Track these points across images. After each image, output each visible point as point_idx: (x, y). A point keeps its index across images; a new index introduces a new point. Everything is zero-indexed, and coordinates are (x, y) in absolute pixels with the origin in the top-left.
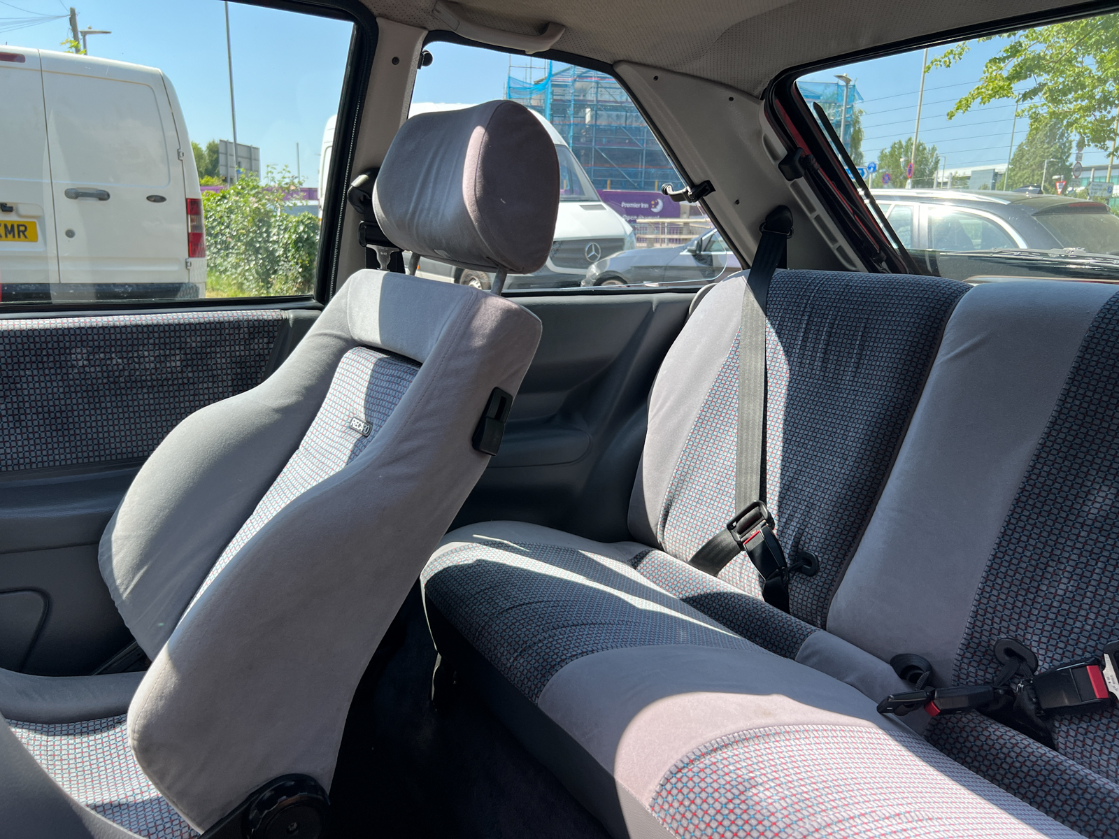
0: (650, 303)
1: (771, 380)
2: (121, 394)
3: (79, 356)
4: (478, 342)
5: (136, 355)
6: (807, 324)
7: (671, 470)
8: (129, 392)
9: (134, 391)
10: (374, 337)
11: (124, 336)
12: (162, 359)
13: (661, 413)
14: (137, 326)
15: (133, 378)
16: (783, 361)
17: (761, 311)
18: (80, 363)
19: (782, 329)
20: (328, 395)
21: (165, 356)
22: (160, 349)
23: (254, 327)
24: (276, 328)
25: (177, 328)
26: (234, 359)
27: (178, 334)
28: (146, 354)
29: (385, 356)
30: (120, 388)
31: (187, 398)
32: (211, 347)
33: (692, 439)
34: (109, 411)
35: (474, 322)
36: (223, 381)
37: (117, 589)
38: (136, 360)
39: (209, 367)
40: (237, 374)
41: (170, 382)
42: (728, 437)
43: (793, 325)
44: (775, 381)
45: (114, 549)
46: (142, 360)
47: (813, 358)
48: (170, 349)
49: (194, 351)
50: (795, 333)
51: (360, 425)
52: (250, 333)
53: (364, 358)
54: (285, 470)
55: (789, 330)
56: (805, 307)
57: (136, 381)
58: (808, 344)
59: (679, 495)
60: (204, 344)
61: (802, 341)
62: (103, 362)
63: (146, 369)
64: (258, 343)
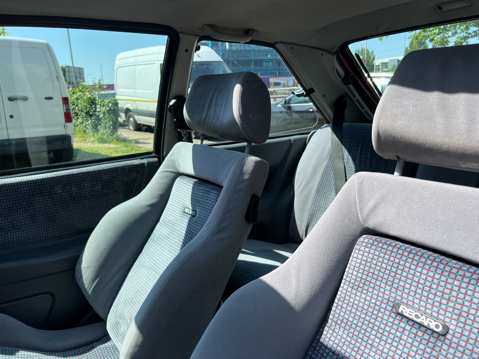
0: (290, 141)
1: (347, 172)
2: (77, 203)
3: (58, 189)
4: (246, 177)
5: (82, 186)
6: (361, 148)
7: (307, 212)
8: (80, 202)
9: (82, 201)
10: (192, 172)
11: (77, 178)
12: (93, 186)
13: (301, 188)
14: (82, 173)
15: (81, 196)
16: (352, 163)
17: (339, 142)
18: (59, 192)
19: (350, 150)
20: (170, 197)
21: (94, 185)
22: (92, 182)
23: (131, 168)
24: (140, 168)
25: (99, 172)
26: (123, 183)
27: (99, 175)
28: (86, 185)
29: (197, 180)
30: (76, 201)
31: (104, 202)
32: (113, 179)
33: (315, 198)
34: (72, 211)
35: (244, 168)
36: (119, 193)
37: (86, 290)
38: (82, 188)
39: (113, 187)
40: (124, 189)
41: (97, 196)
42: (331, 197)
43: (355, 148)
44: (349, 172)
45: (83, 272)
46: (85, 187)
47: (365, 162)
48: (96, 181)
49: (106, 181)
50: (356, 151)
51: (189, 211)
52: (129, 171)
53: (187, 181)
54: (154, 231)
55: (354, 150)
56: (360, 140)
57: (83, 197)
58: (363, 156)
59: (312, 222)
60: (110, 178)
61: (360, 155)
62: (69, 190)
63: (87, 191)
64: (133, 175)
